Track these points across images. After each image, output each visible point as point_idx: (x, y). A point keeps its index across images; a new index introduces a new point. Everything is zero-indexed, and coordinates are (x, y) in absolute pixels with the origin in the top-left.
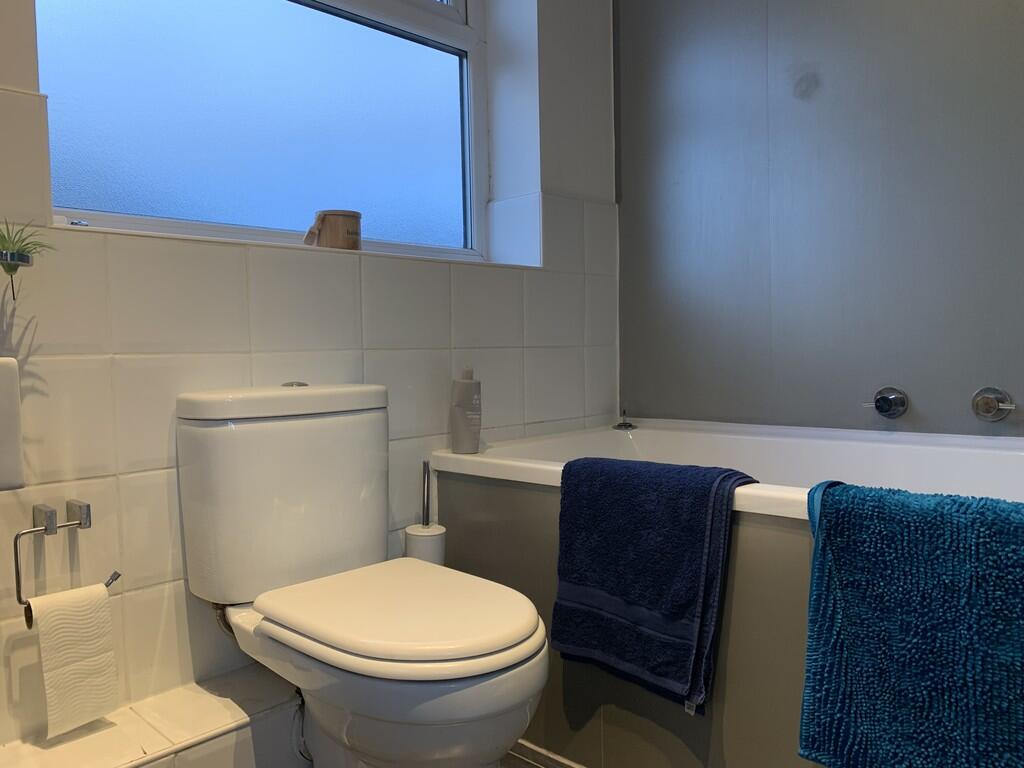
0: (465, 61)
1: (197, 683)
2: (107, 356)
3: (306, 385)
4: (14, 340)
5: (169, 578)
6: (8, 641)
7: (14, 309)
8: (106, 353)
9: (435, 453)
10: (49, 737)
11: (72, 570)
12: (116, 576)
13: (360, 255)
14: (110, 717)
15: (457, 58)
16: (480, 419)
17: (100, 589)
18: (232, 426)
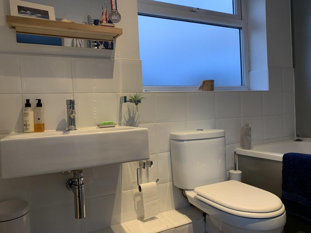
0: (241, 30)
1: (176, 210)
2: (155, 123)
3: (203, 130)
4: (136, 120)
5: (169, 181)
6: (135, 194)
7: (135, 113)
8: (154, 123)
9: (237, 149)
10: (145, 219)
11: (147, 177)
12: (158, 180)
13: (215, 92)
14: (157, 216)
15: (238, 30)
16: (251, 139)
17: (155, 183)
18: (185, 142)
